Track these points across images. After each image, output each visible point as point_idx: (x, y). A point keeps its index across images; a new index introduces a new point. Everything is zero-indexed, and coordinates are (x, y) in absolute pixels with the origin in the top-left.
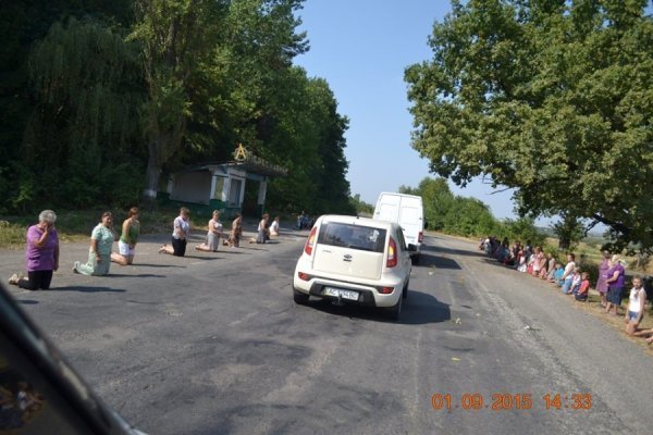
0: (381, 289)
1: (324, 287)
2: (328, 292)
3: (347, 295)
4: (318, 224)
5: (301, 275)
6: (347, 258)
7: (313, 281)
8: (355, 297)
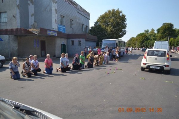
0: (166, 66)
1: (150, 66)
2: (151, 67)
3: (157, 68)
4: (147, 51)
5: (144, 64)
6: (156, 59)
7: (147, 65)
8: (159, 68)
